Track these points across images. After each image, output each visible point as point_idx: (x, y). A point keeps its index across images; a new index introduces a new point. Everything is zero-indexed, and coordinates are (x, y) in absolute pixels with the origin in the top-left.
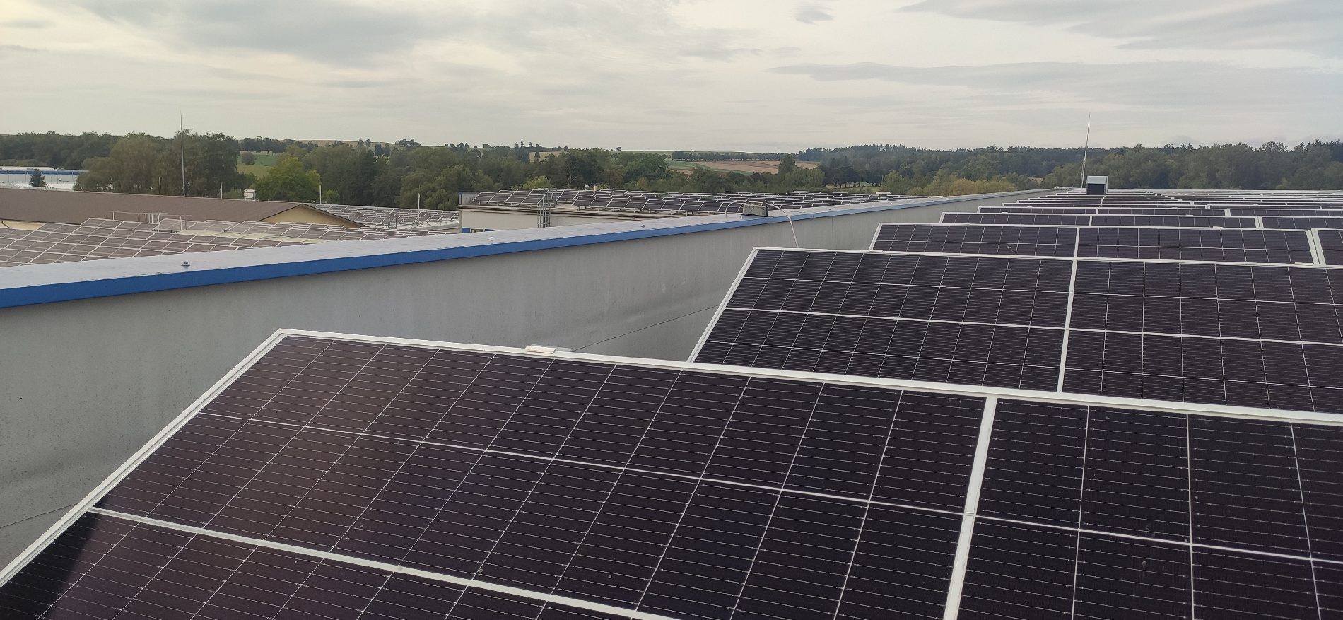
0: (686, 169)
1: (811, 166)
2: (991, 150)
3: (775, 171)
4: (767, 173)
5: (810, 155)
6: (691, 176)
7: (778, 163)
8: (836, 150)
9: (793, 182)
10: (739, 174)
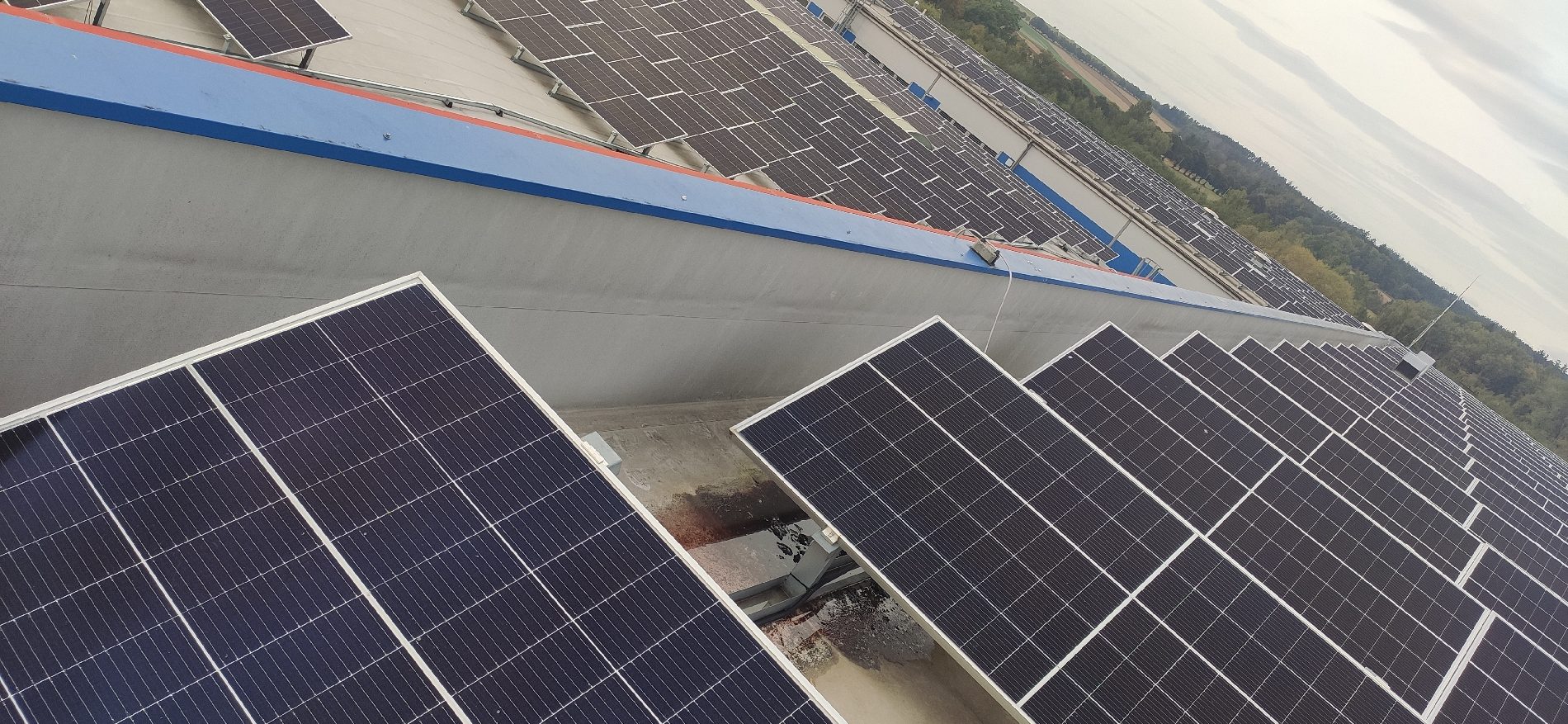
0: (1036, 43)
1: (1166, 127)
2: (1362, 235)
3: (1124, 108)
4: (1115, 105)
5: (1173, 114)
6: (1036, 55)
7: (1135, 102)
8: (1203, 128)
9: (1134, 132)
10: (1085, 87)
